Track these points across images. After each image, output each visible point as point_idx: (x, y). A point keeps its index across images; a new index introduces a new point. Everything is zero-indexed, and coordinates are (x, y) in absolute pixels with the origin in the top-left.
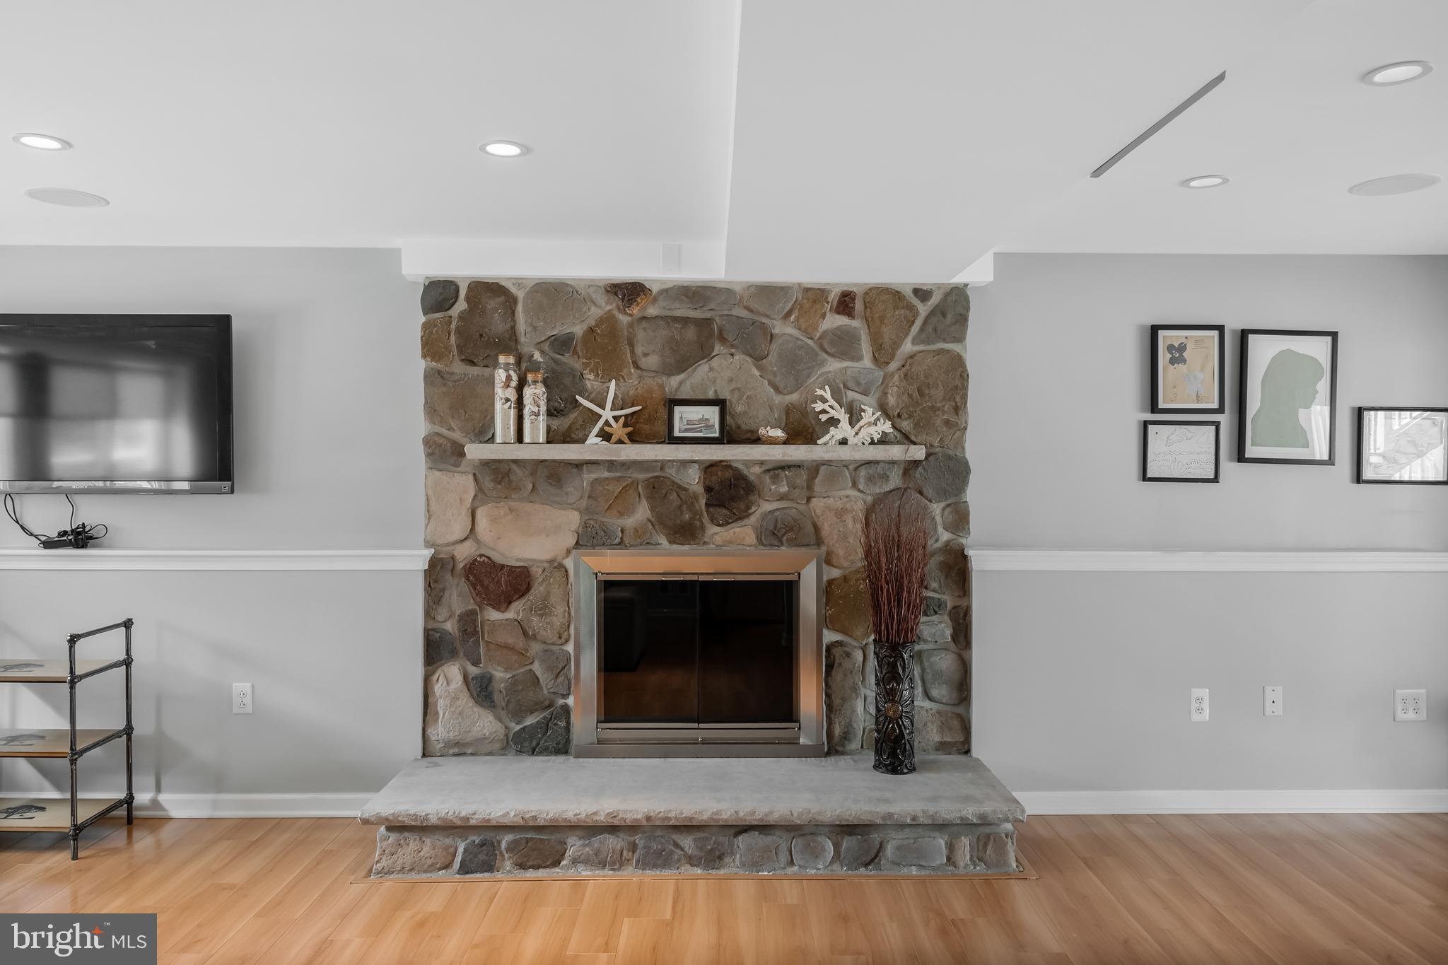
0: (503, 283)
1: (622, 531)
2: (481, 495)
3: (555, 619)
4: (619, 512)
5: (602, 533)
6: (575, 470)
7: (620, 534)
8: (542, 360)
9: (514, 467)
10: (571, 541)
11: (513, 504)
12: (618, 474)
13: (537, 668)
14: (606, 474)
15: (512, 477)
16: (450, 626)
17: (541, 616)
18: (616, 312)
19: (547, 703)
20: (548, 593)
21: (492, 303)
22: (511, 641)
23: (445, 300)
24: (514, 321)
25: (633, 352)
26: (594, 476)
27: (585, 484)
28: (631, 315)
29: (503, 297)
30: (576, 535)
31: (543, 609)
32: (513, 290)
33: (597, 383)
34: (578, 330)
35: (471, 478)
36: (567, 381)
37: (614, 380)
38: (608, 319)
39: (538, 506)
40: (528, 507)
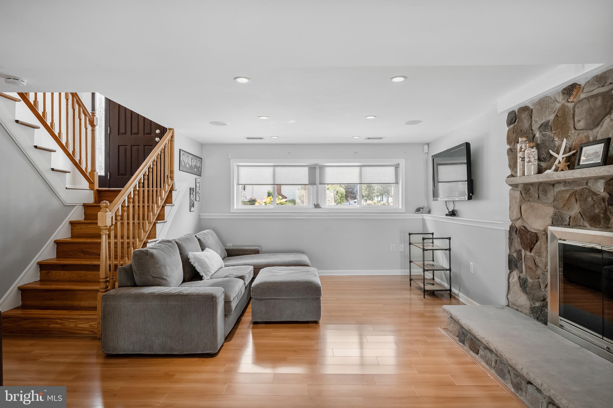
0: (528, 105)
1: (570, 218)
2: (523, 200)
3: (543, 259)
4: (568, 208)
5: (560, 218)
6: (551, 187)
7: (568, 220)
8: (538, 136)
9: (531, 187)
10: (550, 222)
11: (532, 204)
12: (568, 188)
13: (540, 280)
14: (563, 188)
15: (530, 191)
16: (515, 255)
17: (539, 256)
18: (567, 104)
19: (542, 298)
20: (541, 245)
21: (524, 115)
22: (531, 266)
23: (512, 119)
24: (532, 121)
25: (574, 121)
26: (559, 189)
27: (555, 194)
28: (572, 102)
29: (527, 111)
30: (551, 218)
31: (539, 254)
32: (531, 107)
33: (559, 142)
34: (552, 117)
35: (519, 192)
36: (547, 144)
37: (565, 139)
38: (563, 108)
39: (540, 205)
40: (536, 205)
